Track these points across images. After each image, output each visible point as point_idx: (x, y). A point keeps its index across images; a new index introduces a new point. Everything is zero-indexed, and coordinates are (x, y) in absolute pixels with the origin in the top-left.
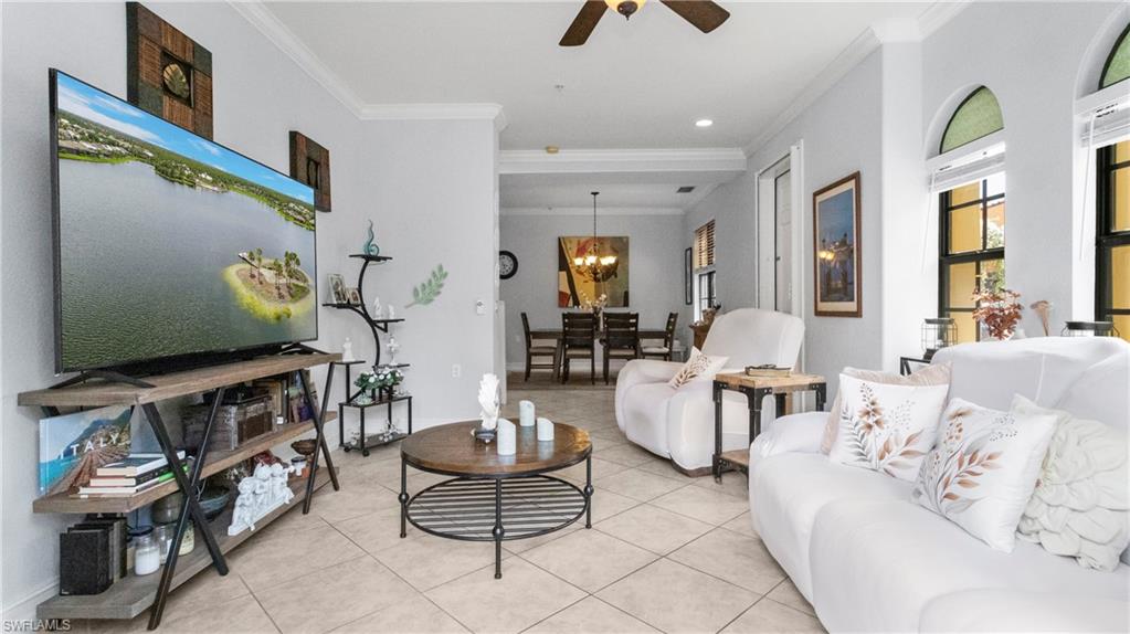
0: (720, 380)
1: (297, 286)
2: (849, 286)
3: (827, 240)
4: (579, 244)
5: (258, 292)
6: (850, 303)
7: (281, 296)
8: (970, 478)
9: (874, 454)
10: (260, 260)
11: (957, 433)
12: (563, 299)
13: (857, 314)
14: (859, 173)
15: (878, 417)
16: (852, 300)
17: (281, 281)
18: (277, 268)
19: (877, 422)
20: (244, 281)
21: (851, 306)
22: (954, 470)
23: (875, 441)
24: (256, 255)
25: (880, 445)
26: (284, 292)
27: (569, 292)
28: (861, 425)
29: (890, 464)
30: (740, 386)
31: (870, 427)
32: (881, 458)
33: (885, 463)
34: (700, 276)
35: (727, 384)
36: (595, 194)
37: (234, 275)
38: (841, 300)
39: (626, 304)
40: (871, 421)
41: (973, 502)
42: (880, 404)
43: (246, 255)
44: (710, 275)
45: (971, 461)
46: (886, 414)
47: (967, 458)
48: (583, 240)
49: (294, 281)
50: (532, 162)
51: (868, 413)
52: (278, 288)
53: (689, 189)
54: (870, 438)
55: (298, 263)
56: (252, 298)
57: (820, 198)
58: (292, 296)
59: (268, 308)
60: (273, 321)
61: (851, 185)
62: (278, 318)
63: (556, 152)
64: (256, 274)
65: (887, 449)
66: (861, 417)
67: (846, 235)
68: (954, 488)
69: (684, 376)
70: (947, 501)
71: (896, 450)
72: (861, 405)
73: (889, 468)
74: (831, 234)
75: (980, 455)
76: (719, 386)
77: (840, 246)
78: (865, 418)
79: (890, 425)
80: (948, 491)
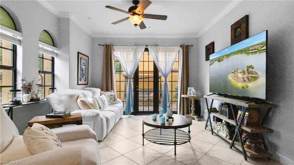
1: (252, 77)
5: (236, 80)
7: (244, 81)
10: (237, 71)
17: (245, 76)
18: (244, 72)
20: (233, 78)
24: (236, 70)
26: (246, 79)
37: (230, 77)
43: (233, 71)
49: (251, 75)
52: (244, 78)
55: (253, 68)
56: (235, 82)
58: (249, 80)
59: (240, 85)
60: (241, 88)
62: (243, 88)
64: (236, 76)
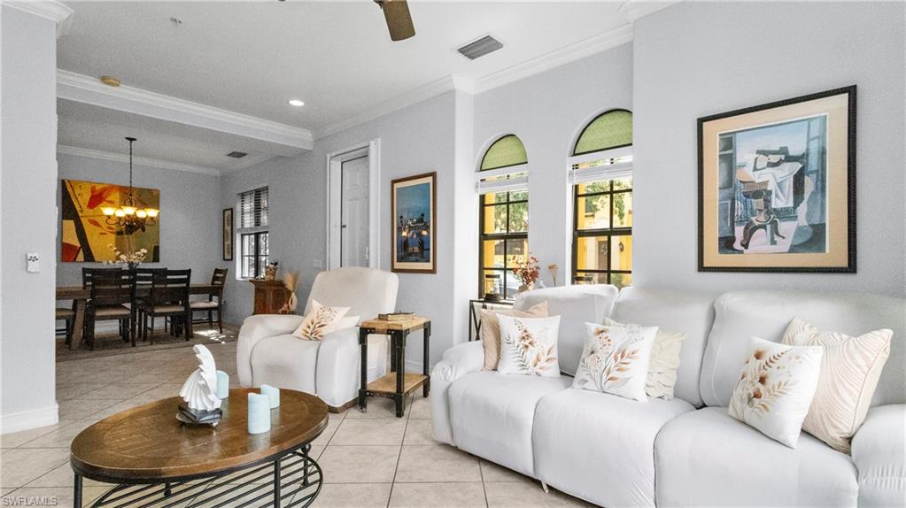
0: (365, 326)
2: (425, 252)
3: (405, 216)
4: (93, 190)
6: (427, 264)
8: (623, 366)
9: (531, 364)
11: (608, 342)
12: (66, 253)
13: (433, 271)
14: (435, 173)
15: (530, 340)
16: (429, 261)
19: (530, 343)
21: (429, 266)
22: (612, 363)
23: (531, 355)
25: (534, 358)
27: (78, 245)
28: (521, 346)
29: (541, 368)
30: (388, 330)
31: (527, 347)
32: (535, 366)
33: (537, 369)
34: (242, 235)
35: (374, 329)
36: (131, 140)
38: (417, 261)
39: (156, 259)
40: (527, 343)
41: (629, 379)
42: (530, 332)
44: (257, 235)
45: (622, 357)
46: (534, 337)
47: (619, 355)
48: (98, 187)
50: (88, 89)
51: (524, 338)
53: (240, 155)
54: (528, 354)
57: (397, 186)
61: (430, 180)
63: (118, 85)
65: (538, 360)
66: (520, 341)
67: (423, 215)
68: (614, 374)
69: (312, 327)
70: (609, 382)
71: (543, 358)
72: (520, 334)
73: (539, 371)
74: (409, 212)
75: (627, 353)
76: (364, 332)
77: (417, 222)
78: (523, 342)
79: (538, 343)
80: (610, 376)
